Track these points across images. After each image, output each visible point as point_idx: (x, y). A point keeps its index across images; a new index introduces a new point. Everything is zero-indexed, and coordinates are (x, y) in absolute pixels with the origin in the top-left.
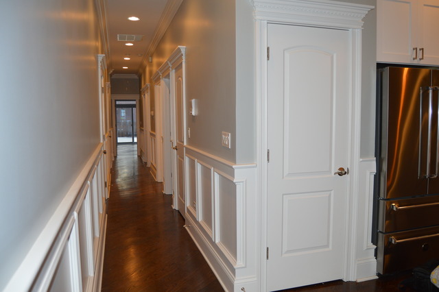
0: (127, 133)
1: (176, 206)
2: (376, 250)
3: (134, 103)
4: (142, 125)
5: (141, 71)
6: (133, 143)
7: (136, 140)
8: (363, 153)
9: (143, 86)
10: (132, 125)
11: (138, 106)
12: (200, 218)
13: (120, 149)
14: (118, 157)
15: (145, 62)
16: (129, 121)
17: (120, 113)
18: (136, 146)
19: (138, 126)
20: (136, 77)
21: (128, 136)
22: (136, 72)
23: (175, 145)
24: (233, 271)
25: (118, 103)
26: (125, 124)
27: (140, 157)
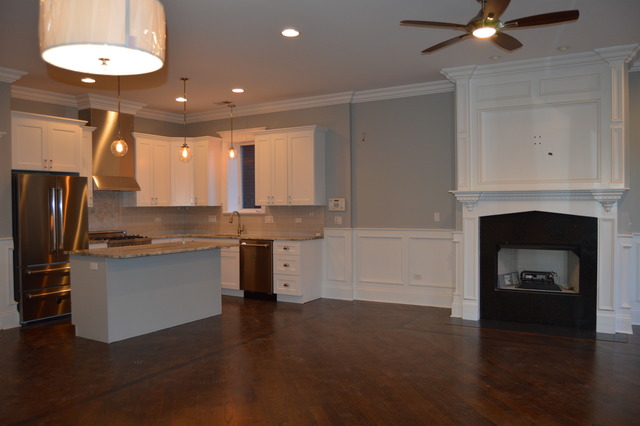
2: (18, 305)
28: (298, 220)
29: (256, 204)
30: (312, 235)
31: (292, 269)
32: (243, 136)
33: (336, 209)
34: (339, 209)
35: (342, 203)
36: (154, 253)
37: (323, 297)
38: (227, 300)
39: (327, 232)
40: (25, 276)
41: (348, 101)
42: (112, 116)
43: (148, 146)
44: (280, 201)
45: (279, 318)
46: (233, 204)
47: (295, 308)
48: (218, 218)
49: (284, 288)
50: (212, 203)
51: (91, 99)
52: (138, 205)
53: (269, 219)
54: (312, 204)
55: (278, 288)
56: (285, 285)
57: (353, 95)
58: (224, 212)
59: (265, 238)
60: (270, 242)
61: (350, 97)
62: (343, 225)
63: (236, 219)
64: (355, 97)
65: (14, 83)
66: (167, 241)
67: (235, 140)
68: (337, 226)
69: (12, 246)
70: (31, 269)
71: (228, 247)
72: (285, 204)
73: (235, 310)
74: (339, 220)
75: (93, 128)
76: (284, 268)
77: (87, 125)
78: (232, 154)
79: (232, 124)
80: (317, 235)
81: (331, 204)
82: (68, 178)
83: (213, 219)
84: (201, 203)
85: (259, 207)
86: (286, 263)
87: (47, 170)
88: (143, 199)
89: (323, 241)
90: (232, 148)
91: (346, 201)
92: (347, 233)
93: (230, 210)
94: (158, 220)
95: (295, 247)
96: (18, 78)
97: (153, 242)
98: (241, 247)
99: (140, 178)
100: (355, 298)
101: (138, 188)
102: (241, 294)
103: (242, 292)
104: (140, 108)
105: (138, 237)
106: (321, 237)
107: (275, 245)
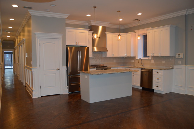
0: (9, 65)
1: (24, 85)
2: (68, 87)
3: (12, 52)
4: (15, 61)
5: (14, 40)
6: (12, 68)
7: (13, 67)
8: (63, 65)
9: (15, 46)
10: (12, 61)
11: (13, 53)
12: (31, 87)
13: (6, 71)
14: (5, 73)
15: (16, 38)
16: (10, 59)
17: (6, 56)
18: (13, 70)
19: (14, 61)
20: (13, 42)
21: (10, 66)
22: (13, 41)
23: (24, 66)
24: (32, 91)
25: (5, 52)
26: (8, 61)
27: (14, 73)
28: (164, 62)
29: (147, 56)
30: (169, 68)
31: (160, 80)
32: (143, 32)
33: (179, 58)
34: (180, 58)
35: (181, 55)
36: (105, 73)
37: (173, 92)
38: (134, 89)
39: (175, 67)
40: (70, 78)
41: (185, 14)
42: (100, 28)
43: (111, 37)
44: (156, 55)
45: (154, 98)
46: (140, 56)
47: (161, 95)
48: (135, 61)
49: (157, 87)
50: (132, 55)
51: (91, 22)
52: (107, 56)
53: (152, 61)
54: (169, 56)
55: (154, 87)
56: (157, 86)
57: (187, 11)
58: (136, 59)
59: (150, 68)
60: (152, 70)
61: (185, 12)
62: (182, 64)
63: (140, 61)
64: (188, 12)
65: (66, 19)
66: (116, 68)
67: (140, 33)
68: (179, 64)
69: (66, 69)
70: (71, 76)
71: (137, 71)
72: (158, 56)
73: (138, 94)
74: (180, 62)
75: (93, 32)
76: (157, 80)
77: (89, 30)
78: (139, 38)
79: (139, 27)
80: (171, 68)
81: (177, 56)
82: (86, 48)
83: (133, 61)
84: (129, 56)
85: (149, 57)
86: (157, 78)
87: (77, 45)
88: (109, 54)
89: (173, 70)
90: (139, 36)
91: (183, 54)
92: (183, 67)
93: (138, 58)
94: (115, 61)
95: (161, 72)
96: (67, 16)
97: (112, 69)
98: (141, 71)
99: (108, 47)
100: (186, 93)
101: (107, 51)
102: (141, 88)
103: (142, 87)
104: (108, 24)
105: (107, 67)
106: (173, 69)
107: (154, 71)
